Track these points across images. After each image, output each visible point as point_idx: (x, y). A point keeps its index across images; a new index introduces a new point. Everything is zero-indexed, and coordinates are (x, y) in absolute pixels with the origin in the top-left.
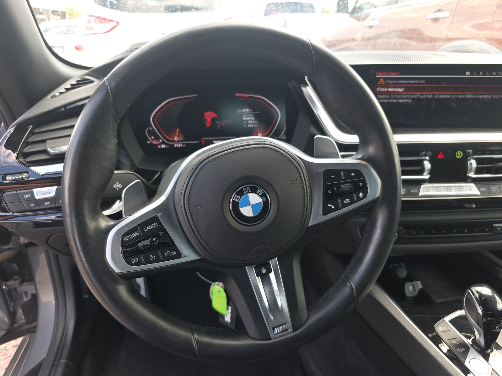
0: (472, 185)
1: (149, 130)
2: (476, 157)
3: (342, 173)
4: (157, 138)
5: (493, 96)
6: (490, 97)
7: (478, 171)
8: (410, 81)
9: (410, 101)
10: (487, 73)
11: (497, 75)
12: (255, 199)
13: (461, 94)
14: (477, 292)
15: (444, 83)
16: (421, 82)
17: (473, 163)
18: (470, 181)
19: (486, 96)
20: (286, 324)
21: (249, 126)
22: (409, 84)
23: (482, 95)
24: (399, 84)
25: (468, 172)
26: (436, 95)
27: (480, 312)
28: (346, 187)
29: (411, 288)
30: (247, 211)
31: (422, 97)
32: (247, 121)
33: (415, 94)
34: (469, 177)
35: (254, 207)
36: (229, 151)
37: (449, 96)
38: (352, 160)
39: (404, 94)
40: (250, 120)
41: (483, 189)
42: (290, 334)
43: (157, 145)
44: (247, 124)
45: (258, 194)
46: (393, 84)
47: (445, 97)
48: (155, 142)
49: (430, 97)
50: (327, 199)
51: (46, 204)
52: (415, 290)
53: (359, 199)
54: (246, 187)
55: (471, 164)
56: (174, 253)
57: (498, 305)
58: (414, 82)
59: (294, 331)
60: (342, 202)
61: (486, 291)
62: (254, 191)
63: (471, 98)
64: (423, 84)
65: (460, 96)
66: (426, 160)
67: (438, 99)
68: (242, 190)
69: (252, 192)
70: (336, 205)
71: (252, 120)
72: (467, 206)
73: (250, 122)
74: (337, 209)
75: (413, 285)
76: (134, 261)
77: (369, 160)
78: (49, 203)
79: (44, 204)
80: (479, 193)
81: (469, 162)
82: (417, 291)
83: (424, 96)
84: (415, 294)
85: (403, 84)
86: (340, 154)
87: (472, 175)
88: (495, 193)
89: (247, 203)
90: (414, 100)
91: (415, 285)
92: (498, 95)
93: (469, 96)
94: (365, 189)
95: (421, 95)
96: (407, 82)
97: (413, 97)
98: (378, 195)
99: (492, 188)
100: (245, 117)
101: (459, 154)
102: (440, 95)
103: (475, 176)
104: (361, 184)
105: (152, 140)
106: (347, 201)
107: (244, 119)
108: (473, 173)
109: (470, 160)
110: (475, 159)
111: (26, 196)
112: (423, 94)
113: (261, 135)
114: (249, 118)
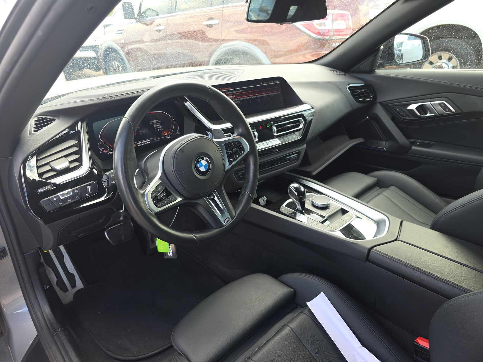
0: (277, 139)
1: (100, 144)
2: (275, 125)
3: (232, 143)
4: (106, 148)
5: (275, 93)
6: (273, 94)
7: (278, 132)
8: (237, 91)
9: (239, 102)
10: (270, 82)
11: (274, 82)
12: (204, 162)
13: (261, 95)
14: (293, 187)
15: (253, 90)
16: (242, 91)
17: (275, 128)
18: (275, 137)
19: (272, 94)
20: (228, 217)
21: (159, 130)
22: (237, 93)
23: (270, 93)
24: (232, 94)
25: (274, 133)
26: (250, 96)
27: (296, 194)
28: (235, 149)
29: (262, 201)
30: (202, 169)
31: (244, 99)
32: (157, 127)
33: (241, 98)
34: (275, 136)
35: (205, 166)
36: (187, 143)
37: (256, 96)
38: (234, 137)
39: (236, 99)
40: (158, 126)
41: (282, 140)
42: (231, 221)
43: (107, 153)
44: (157, 129)
45: (205, 160)
46: (229, 94)
47: (254, 97)
48: (105, 151)
49: (248, 98)
50: (229, 156)
51: (69, 201)
52: (264, 202)
53: (242, 154)
54: (199, 158)
55: (274, 129)
56: (174, 198)
57: (302, 190)
58: (239, 91)
59: (232, 220)
60: (236, 157)
61: (296, 185)
62: (203, 159)
63: (266, 96)
64: (243, 92)
65: (261, 96)
66: (255, 131)
67: (252, 98)
68: (198, 160)
69: (202, 160)
70: (233, 158)
71: (159, 126)
72: (274, 151)
73: (158, 127)
74: (234, 160)
75: (263, 199)
76: (159, 205)
77: (241, 135)
78: (70, 200)
79: (67, 202)
80: (281, 143)
81: (273, 128)
82: (265, 201)
83: (245, 98)
84: (265, 203)
85: (234, 93)
86: (225, 135)
87: (276, 134)
88: (287, 141)
89: (202, 165)
90: (241, 101)
91: (263, 198)
92: (276, 92)
93: (265, 95)
94: (243, 149)
95: (244, 98)
96: (236, 92)
97: (240, 99)
98: (249, 150)
99: (285, 138)
100: (155, 125)
101: (268, 125)
102: (252, 96)
103: (277, 134)
104: (241, 147)
105: (103, 150)
106: (237, 156)
107: (155, 126)
108: (276, 133)
109: (273, 127)
110: (275, 126)
111: (55, 199)
112: (245, 97)
113: (166, 134)
114: (157, 126)
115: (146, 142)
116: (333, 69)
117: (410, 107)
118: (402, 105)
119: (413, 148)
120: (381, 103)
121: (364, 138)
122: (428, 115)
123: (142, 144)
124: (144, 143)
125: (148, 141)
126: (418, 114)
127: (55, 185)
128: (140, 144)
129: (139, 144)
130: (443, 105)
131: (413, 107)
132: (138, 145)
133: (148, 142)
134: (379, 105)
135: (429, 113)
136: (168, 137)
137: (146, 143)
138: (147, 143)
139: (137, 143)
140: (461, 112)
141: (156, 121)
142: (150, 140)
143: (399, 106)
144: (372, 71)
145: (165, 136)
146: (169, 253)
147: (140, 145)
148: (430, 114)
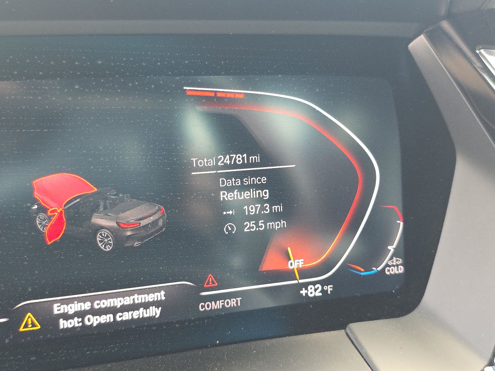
100: (230, 189)
115: (134, 307)
123: (94, 321)
124: (113, 311)
125: (150, 298)
128: (81, 314)
129: (66, 317)
132: (63, 324)
133: (146, 305)
136: (306, 285)
137: (127, 316)
138: (136, 314)
139: (57, 309)
142: (161, 296)
145: (290, 275)
147: (75, 322)
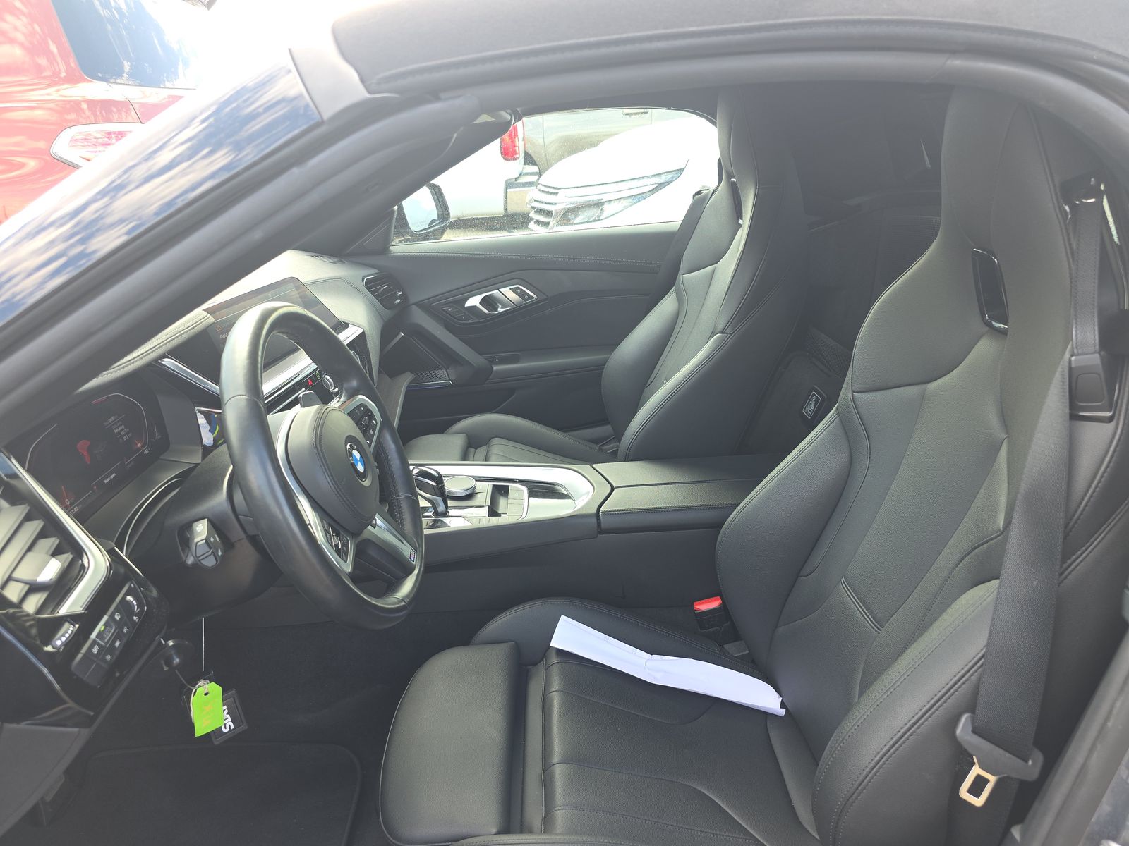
21: (125, 438)
27: (433, 484)
44: (122, 436)
51: (117, 645)
71: (123, 429)
73: (123, 433)
78: (119, 643)
79: (117, 648)
100: (115, 429)
107: (115, 431)
111: (95, 650)
113: (139, 445)
114: (120, 429)
116: (317, 255)
117: (469, 303)
118: (456, 302)
119: (495, 368)
120: (419, 305)
121: (412, 372)
122: (500, 310)
126: (487, 312)
127: (72, 618)
130: (519, 291)
131: (474, 301)
134: (414, 308)
135: (500, 306)
140: (545, 297)
141: (113, 418)
143: (450, 304)
144: (385, 249)
145: (139, 449)
146: (223, 727)
148: (502, 308)
